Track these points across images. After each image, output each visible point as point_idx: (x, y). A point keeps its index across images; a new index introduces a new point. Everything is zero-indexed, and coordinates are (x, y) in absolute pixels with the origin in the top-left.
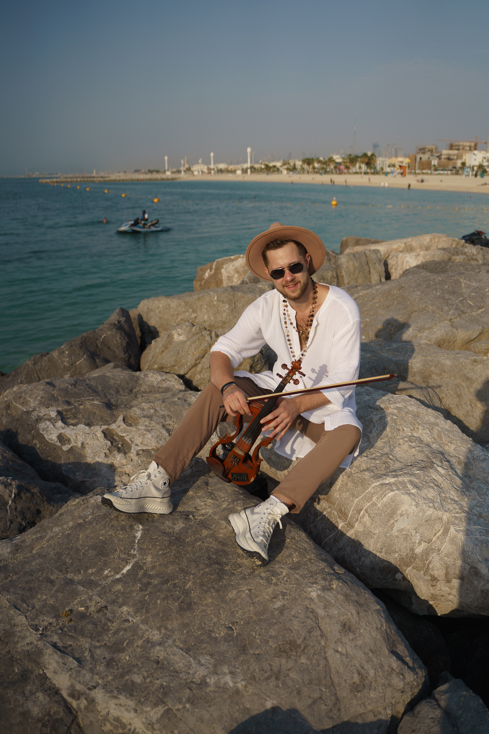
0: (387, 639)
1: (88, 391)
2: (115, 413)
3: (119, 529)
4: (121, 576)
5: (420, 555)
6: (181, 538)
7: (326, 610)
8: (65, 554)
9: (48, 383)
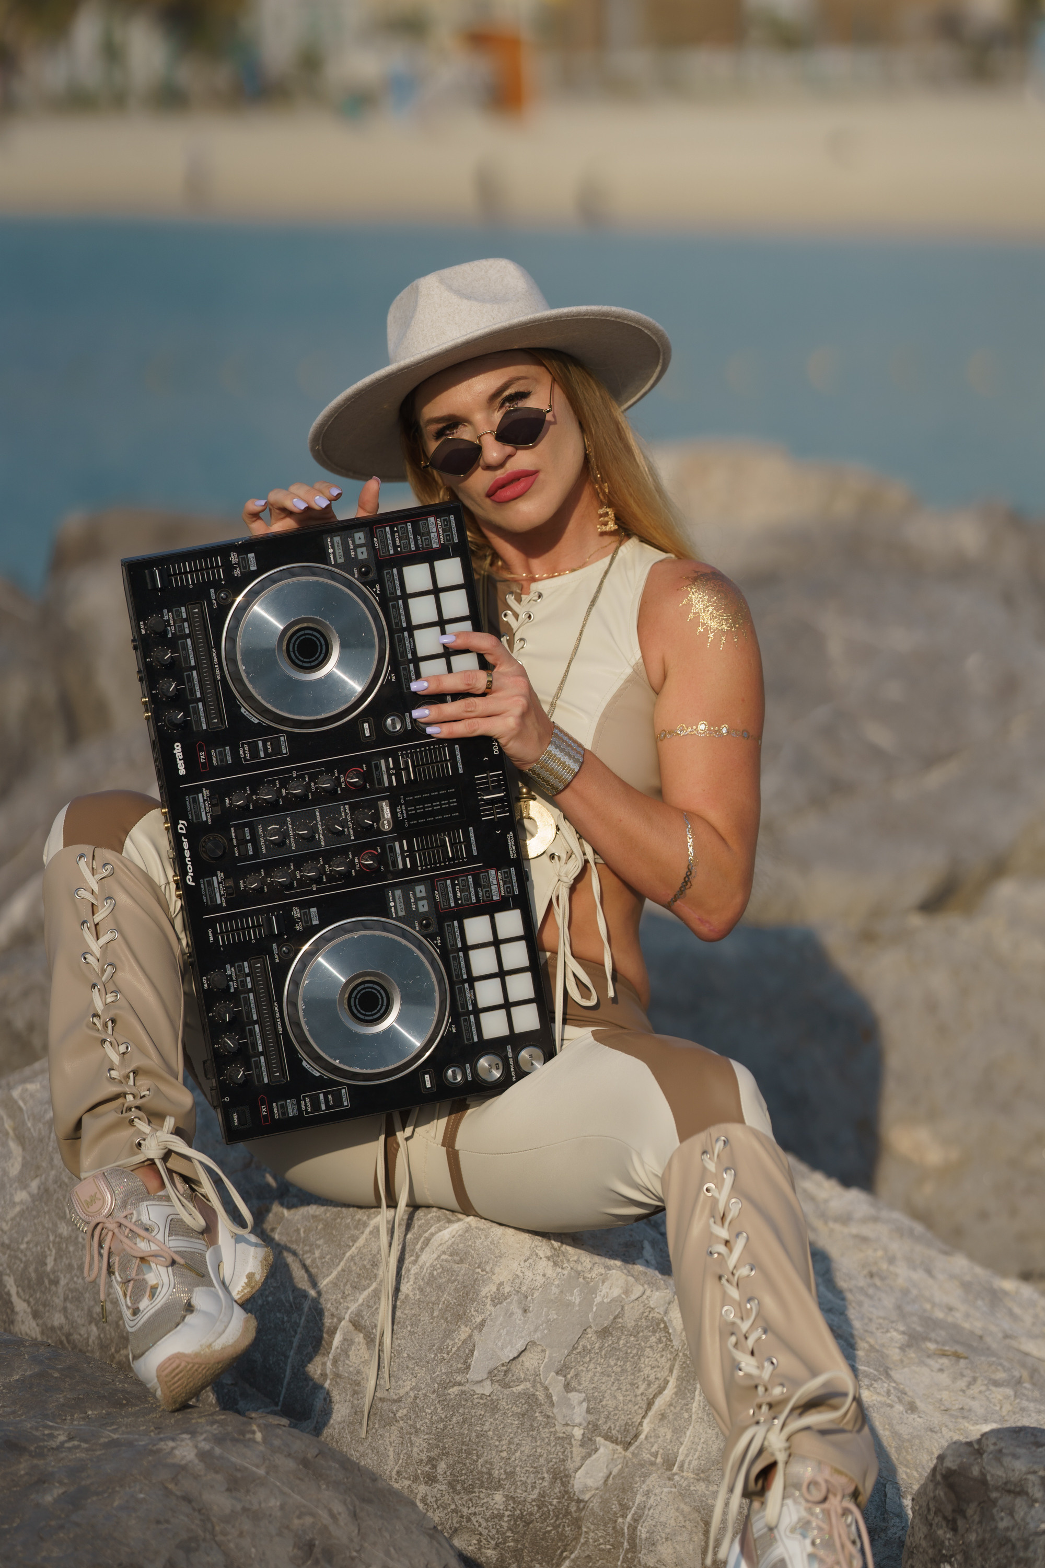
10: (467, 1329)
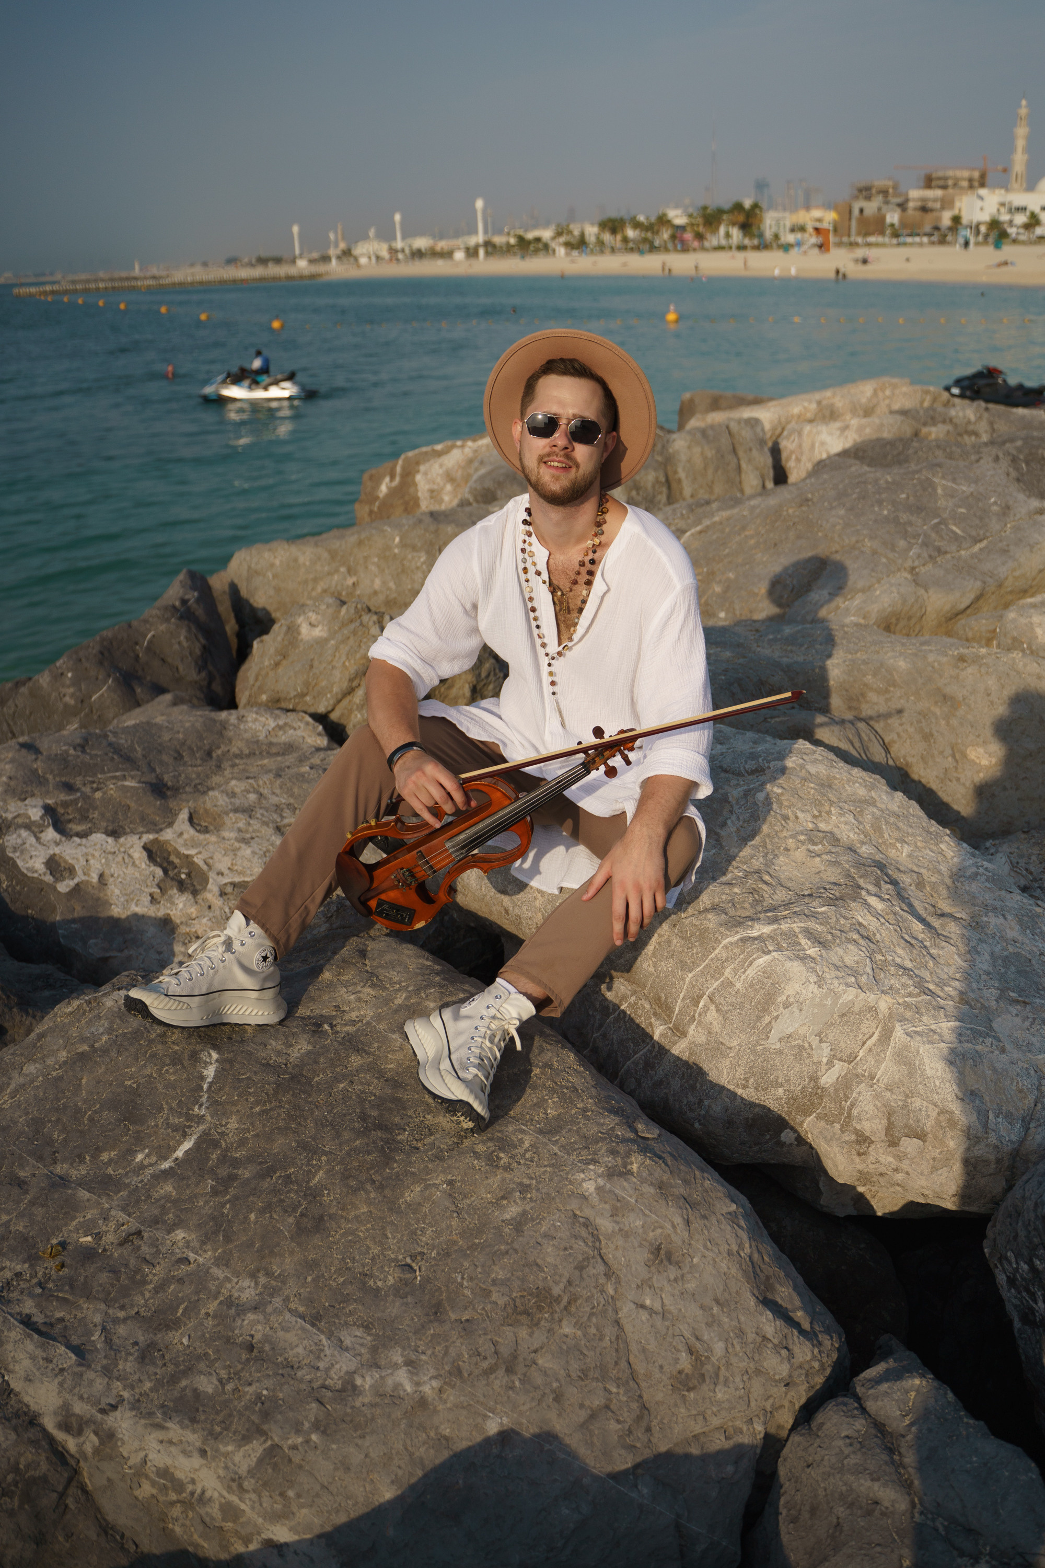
0: (754, 1273)
1: (112, 759)
2: (172, 804)
3: (168, 1062)
4: (172, 1164)
5: (831, 1090)
6: (302, 1075)
7: (616, 1218)
8: (50, 1121)
9: (23, 746)
10: (769, 1018)
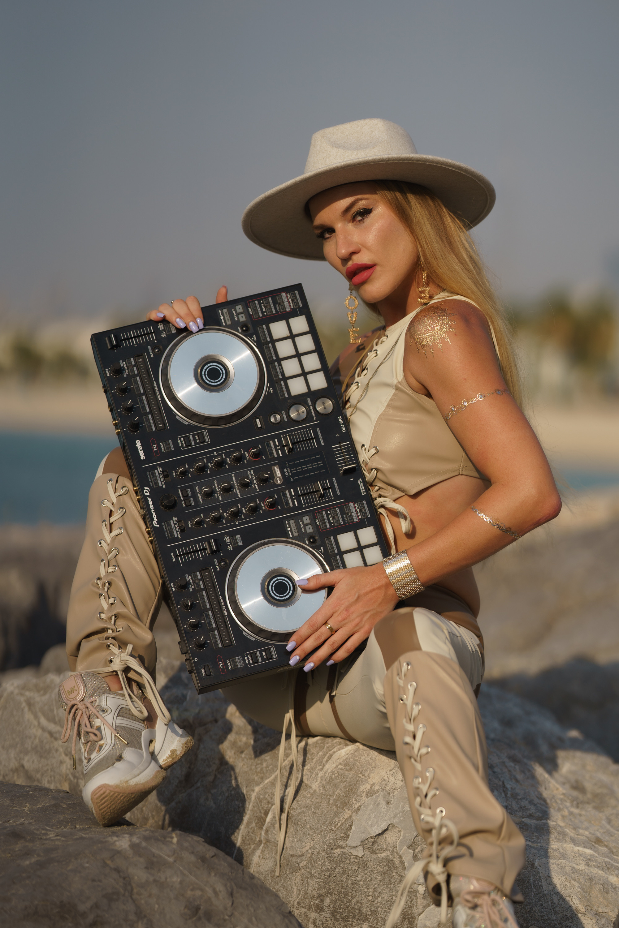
7: (149, 871)
10: (349, 812)
